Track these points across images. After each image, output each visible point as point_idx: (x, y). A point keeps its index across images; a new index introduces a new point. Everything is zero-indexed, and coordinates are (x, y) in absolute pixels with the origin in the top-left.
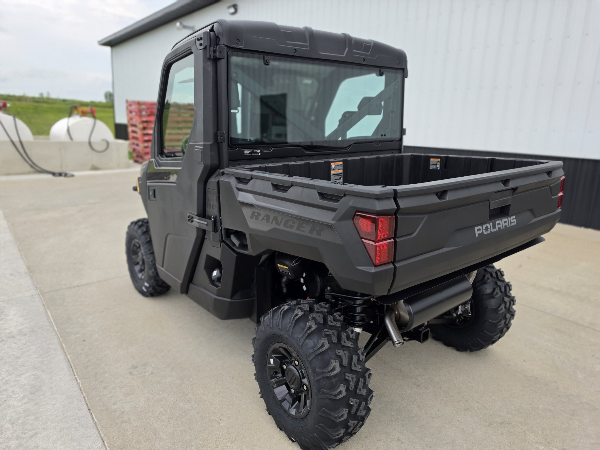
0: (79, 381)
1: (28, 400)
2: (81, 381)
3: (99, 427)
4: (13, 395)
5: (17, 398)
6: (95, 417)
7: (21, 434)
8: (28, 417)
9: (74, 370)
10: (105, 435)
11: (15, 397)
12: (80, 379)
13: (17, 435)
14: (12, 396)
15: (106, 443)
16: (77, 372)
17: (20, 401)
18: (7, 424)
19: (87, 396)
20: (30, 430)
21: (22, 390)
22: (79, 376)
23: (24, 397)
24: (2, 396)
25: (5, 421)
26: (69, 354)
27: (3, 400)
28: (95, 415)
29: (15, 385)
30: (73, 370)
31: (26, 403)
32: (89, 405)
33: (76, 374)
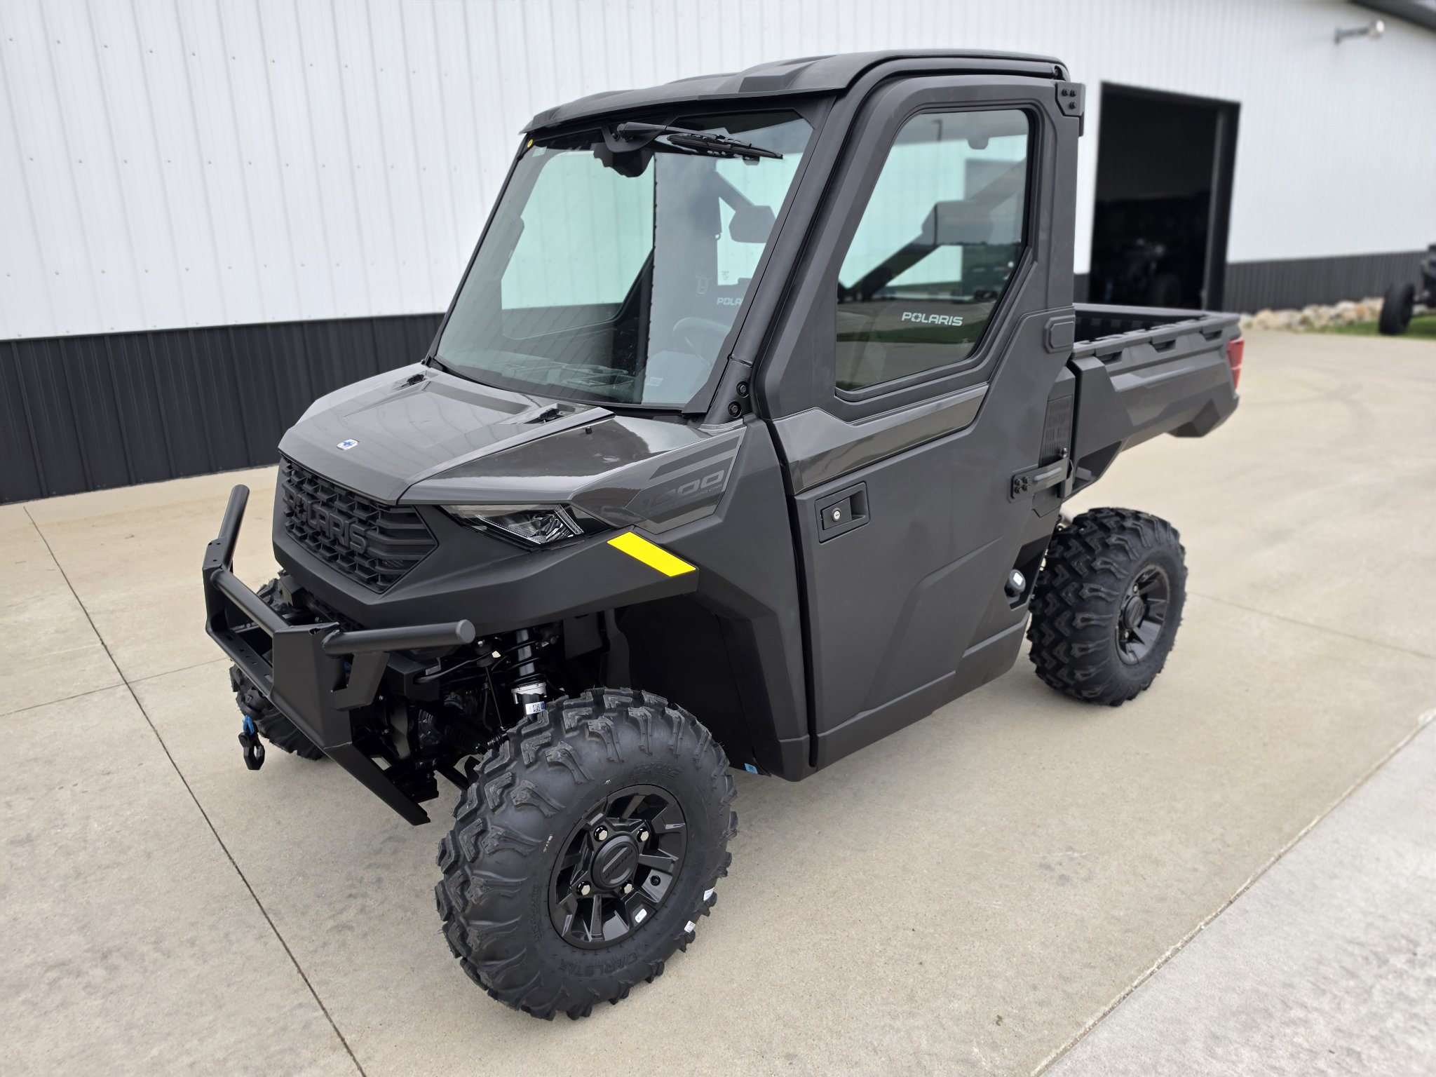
0: (1168, 954)
1: (1291, 1009)
2: (1168, 947)
3: (1260, 871)
4: (1302, 1048)
5: (1304, 1033)
6: (1243, 883)
7: (1371, 963)
8: (1331, 976)
9: (1135, 983)
10: (1270, 856)
11: (1307, 1041)
12: (1161, 953)
13: (1380, 967)
14: (1308, 1047)
15: (1282, 851)
16: (1141, 971)
17: (1305, 1022)
18: (1376, 999)
19: (1201, 917)
20: (1352, 955)
21: (1276, 1042)
22: (1153, 962)
23: (1292, 1022)
24: (1325, 1069)
25: (1374, 1009)
26: (1079, 1024)
27: (1333, 1056)
28: (1240, 886)
29: (1274, 1068)
30: (1136, 987)
31: (1304, 1006)
32: (1223, 906)
33: (1148, 972)
